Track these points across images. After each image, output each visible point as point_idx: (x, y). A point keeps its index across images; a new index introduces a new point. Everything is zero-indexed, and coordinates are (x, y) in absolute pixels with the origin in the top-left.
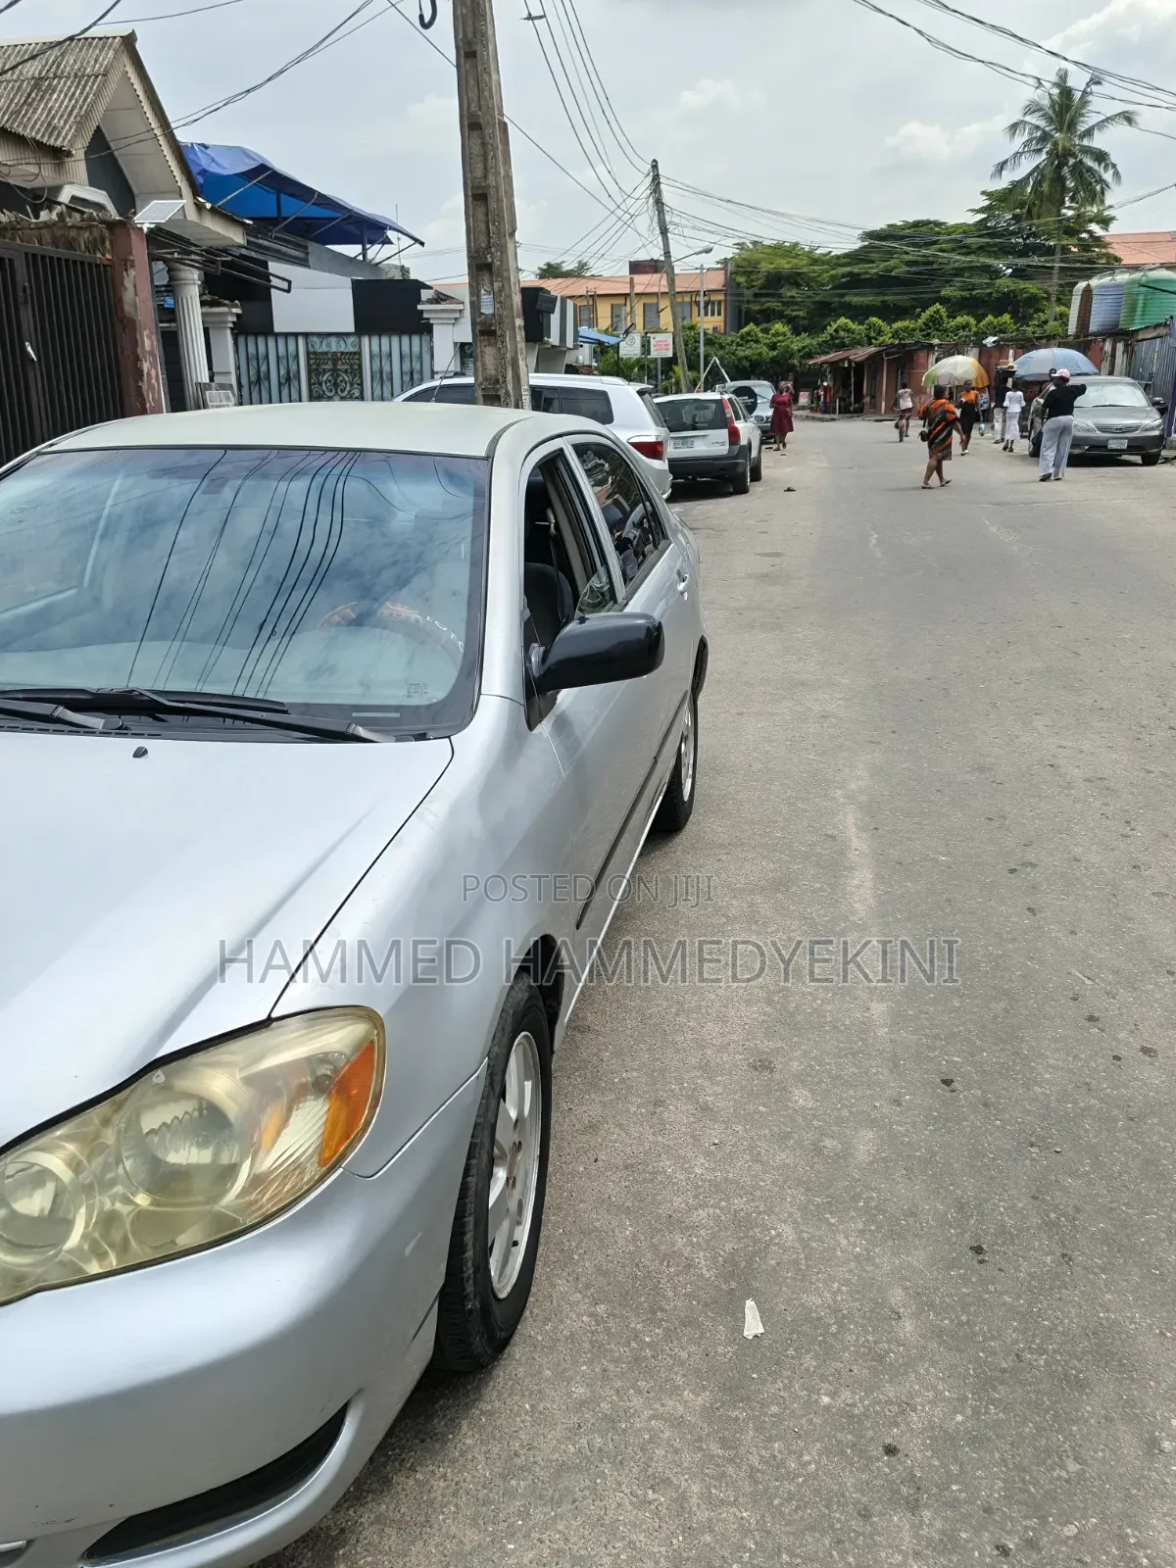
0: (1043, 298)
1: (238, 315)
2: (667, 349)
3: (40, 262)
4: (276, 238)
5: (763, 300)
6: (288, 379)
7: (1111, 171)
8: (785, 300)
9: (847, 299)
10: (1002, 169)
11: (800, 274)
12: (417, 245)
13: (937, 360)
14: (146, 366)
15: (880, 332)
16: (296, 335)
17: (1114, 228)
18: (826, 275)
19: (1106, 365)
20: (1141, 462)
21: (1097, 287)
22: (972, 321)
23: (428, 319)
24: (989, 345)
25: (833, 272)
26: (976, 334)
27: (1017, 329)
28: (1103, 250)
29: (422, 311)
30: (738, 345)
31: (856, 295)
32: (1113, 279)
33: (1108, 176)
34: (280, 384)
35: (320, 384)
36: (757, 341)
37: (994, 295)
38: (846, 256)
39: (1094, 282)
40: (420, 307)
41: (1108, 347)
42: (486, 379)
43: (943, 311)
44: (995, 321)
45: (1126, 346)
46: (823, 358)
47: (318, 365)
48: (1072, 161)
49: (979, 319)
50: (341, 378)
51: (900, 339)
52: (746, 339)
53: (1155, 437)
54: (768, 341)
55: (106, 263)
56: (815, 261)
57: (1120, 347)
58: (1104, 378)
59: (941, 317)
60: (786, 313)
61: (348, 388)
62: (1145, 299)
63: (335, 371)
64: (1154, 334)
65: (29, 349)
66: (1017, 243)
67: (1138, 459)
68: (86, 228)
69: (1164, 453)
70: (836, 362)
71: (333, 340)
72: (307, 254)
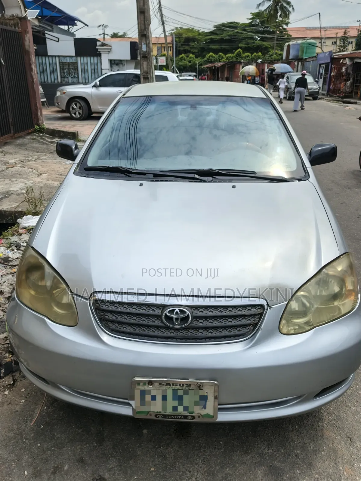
0: (269, 47)
1: (35, 49)
2: (164, 62)
3: (11, 33)
4: (44, 23)
5: (184, 46)
6: (53, 71)
7: (291, 8)
8: (191, 46)
9: (210, 47)
10: (259, 6)
11: (195, 38)
12: (86, 26)
13: (243, 67)
14: (33, 67)
15: (222, 58)
16: (55, 56)
17: (289, 26)
18: (203, 39)
19: (296, 69)
20: (312, 99)
21: (293, 45)
22: (250, 54)
23: (100, 52)
24: (259, 62)
25: (206, 38)
26: (251, 58)
27: (263, 57)
28: (286, 33)
29: (98, 49)
30: (179, 61)
31: (213, 45)
32: (296, 42)
33: (290, 9)
34: (51, 73)
35: (64, 73)
36: (185, 60)
37: (255, 46)
38: (209, 33)
39: (291, 43)
40: (97, 48)
41: (296, 63)
42: (144, 72)
43: (241, 51)
44: (257, 55)
45: (302, 63)
46: (207, 66)
47: (63, 66)
48: (280, 4)
49: (252, 54)
50: (71, 71)
51: (229, 60)
52: (181, 59)
53: (317, 91)
54: (188, 60)
55: (20, 31)
56: (200, 34)
57: (300, 63)
58: (295, 73)
59: (241, 53)
60: (191, 51)
61: (73, 74)
62: (306, 49)
63: (69, 68)
64: (312, 60)
65: (2, 61)
66: (262, 30)
67: (311, 98)
68: (12, 19)
69: (319, 97)
70: (211, 67)
71: (68, 58)
72: (53, 28)
